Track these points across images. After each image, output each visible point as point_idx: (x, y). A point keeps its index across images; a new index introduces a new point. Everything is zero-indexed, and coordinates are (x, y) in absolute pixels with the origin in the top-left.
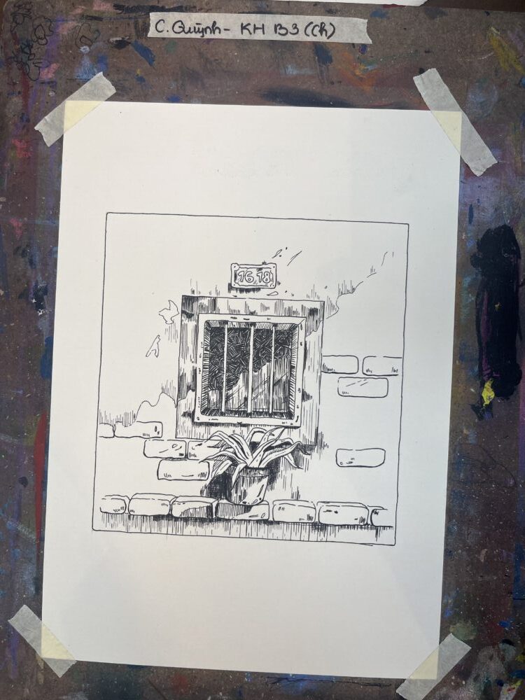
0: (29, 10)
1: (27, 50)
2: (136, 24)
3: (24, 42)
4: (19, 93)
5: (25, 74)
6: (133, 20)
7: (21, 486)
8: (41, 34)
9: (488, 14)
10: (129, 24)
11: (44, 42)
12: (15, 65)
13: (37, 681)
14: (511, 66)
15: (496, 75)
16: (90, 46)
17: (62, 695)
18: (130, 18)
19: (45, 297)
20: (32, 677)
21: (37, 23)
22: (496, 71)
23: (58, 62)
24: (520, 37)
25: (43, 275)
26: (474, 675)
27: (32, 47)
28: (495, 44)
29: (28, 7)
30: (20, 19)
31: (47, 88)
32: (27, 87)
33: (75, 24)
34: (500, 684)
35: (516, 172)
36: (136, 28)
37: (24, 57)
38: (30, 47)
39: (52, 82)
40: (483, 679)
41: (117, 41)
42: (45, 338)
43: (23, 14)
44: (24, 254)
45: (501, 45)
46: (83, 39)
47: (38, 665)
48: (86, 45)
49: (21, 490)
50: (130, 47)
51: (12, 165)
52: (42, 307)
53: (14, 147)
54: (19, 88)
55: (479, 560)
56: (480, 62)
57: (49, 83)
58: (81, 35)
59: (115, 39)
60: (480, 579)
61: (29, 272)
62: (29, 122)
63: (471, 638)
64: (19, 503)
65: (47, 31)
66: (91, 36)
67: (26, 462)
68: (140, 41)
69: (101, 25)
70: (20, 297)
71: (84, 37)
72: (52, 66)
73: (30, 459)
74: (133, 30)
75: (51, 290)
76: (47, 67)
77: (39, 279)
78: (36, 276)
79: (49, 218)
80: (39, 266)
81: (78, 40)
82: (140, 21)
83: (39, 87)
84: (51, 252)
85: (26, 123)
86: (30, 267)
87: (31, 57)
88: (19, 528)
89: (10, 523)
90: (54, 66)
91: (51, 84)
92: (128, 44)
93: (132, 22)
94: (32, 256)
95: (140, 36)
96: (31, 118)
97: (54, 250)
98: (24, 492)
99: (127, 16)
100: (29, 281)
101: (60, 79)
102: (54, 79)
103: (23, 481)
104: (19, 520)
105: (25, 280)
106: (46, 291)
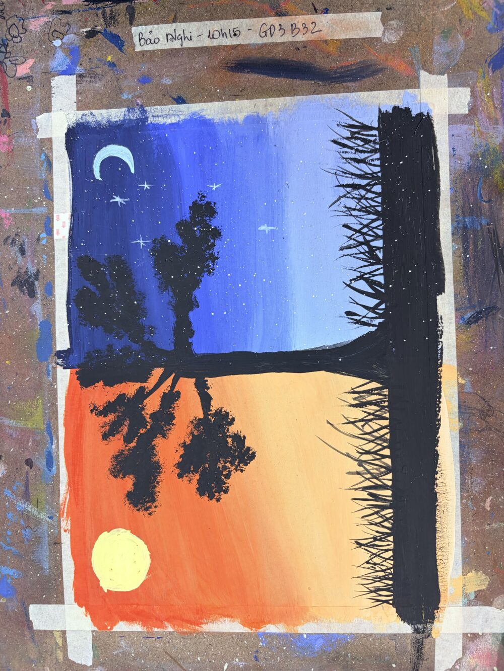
0: (2, 11)
1: (3, 49)
2: (104, 13)
3: (0, 41)
5: (3, 73)
6: (101, 10)
7: (27, 468)
8: (14, 32)
10: (97, 14)
13: (57, 659)
14: (475, 14)
15: (461, 24)
16: (62, 39)
18: (98, 9)
21: (10, 23)
22: (460, 20)
23: (33, 57)
25: (32, 261)
27: (7, 46)
29: (1, 8)
31: (24, 82)
32: (5, 84)
33: (46, 19)
36: (104, 17)
37: (1, 57)
39: (28, 77)
41: (86, 32)
44: (13, 243)
46: (55, 34)
48: (58, 38)
49: (27, 473)
50: (100, 36)
55: (484, 509)
56: (442, 12)
57: (25, 78)
58: (52, 29)
59: (85, 30)
60: (487, 527)
61: (20, 260)
62: (10, 117)
63: (484, 587)
64: (27, 485)
65: (20, 29)
66: (62, 29)
67: (30, 443)
68: (109, 29)
69: (70, 18)
70: (13, 285)
71: (55, 30)
72: (28, 61)
73: (34, 441)
74: (102, 20)
75: (41, 276)
76: (23, 63)
77: (29, 265)
78: (26, 262)
79: (34, 206)
80: (28, 253)
81: (50, 35)
82: (108, 10)
83: (17, 82)
84: (38, 239)
85: (7, 118)
86: (19, 255)
87: (8, 55)
88: (29, 509)
89: (19, 504)
90: (30, 62)
91: (29, 79)
92: (98, 32)
93: (100, 12)
94: (21, 244)
95: (107, 24)
96: (11, 113)
97: (42, 236)
98: (31, 473)
99: (94, 6)
100: (20, 268)
101: (36, 73)
102: (31, 74)
103: (29, 463)
104: (27, 501)
105: (16, 268)
106: (37, 276)
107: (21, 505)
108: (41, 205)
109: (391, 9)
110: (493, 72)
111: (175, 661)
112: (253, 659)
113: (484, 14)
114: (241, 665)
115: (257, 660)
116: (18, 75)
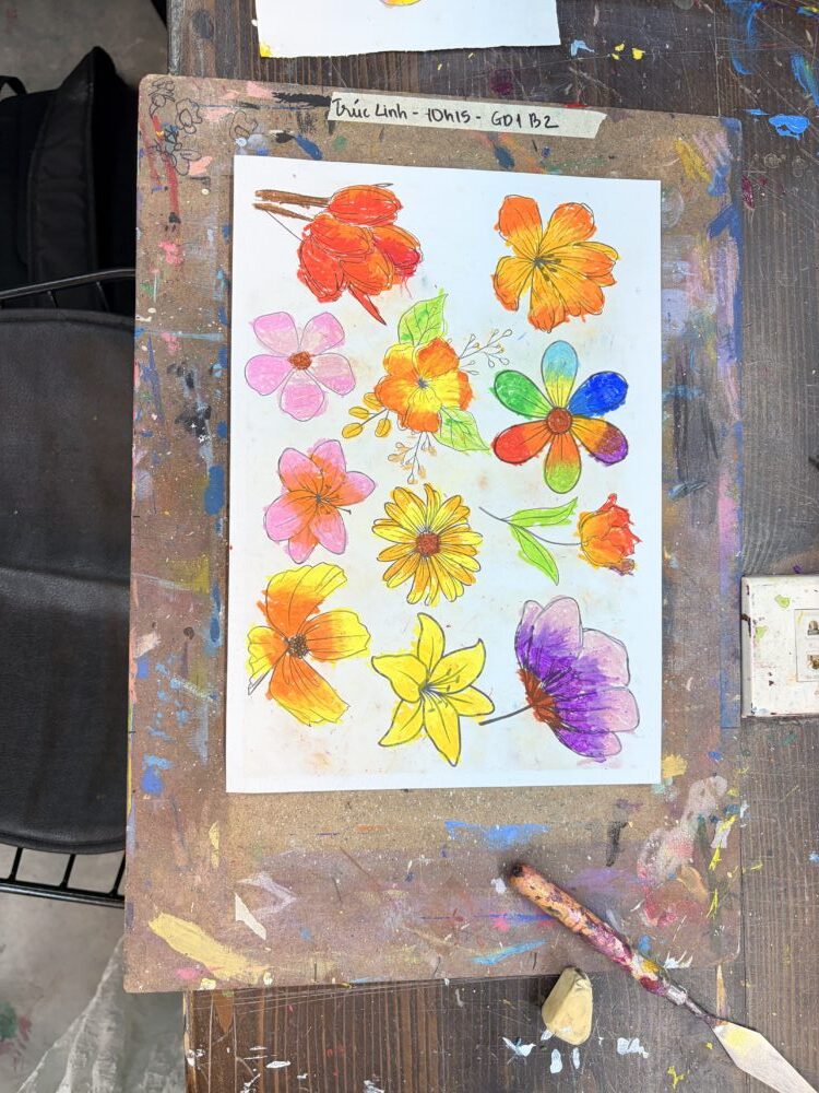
0: (171, 91)
1: (171, 138)
2: (299, 115)
3: (168, 128)
4: (166, 188)
5: (172, 168)
6: (295, 111)
7: (186, 638)
8: (186, 120)
9: (673, 117)
10: (290, 116)
11: (192, 130)
12: (158, 157)
13: (211, 865)
14: (697, 174)
15: (682, 182)
16: (247, 138)
17: (241, 878)
18: (292, 108)
19: (207, 421)
20: (204, 861)
21: (181, 107)
22: (682, 179)
23: (210, 155)
24: (706, 142)
25: (203, 397)
26: (686, 813)
27: (177, 135)
28: (680, 150)
29: (169, 87)
30: (160, 100)
31: (199, 183)
32: (174, 182)
33: (227, 111)
34: (714, 820)
35: (704, 285)
36: (299, 120)
37: (169, 147)
38: (176, 136)
39: (205, 178)
40: (695, 816)
41: (278, 134)
42: (208, 468)
43: (163, 96)
44: (179, 372)
45: (686, 151)
46: (239, 130)
47: (212, 846)
48: (241, 136)
49: (186, 644)
50: (294, 142)
51: (162, 272)
52: (203, 433)
53: (163, 252)
54: (165, 183)
55: (684, 689)
56: (665, 168)
57: (202, 179)
58: (235, 125)
59: (276, 132)
60: (687, 709)
61: (187, 393)
62: (180, 222)
63: (681, 772)
64: (185, 658)
65: (195, 117)
66: (248, 127)
67: (191, 610)
68: (304, 136)
69: (258, 115)
70: (177, 422)
71: (239, 126)
72: (203, 159)
73: (196, 606)
74: (295, 122)
75: (213, 413)
76: (198, 160)
77: (198, 400)
78: (195, 396)
79: (207, 331)
80: (197, 386)
81: (232, 130)
82: (303, 113)
83: (190, 183)
84: (211, 371)
85: (177, 224)
86: (186, 387)
87: (178, 147)
88: (186, 686)
89: (174, 680)
90: (206, 160)
91: (205, 180)
92: (291, 137)
93: (294, 113)
94: (189, 375)
95: (303, 130)
96: (181, 217)
97: (215, 367)
98: (190, 645)
99: (287, 105)
100: (187, 403)
101: (214, 175)
102: (207, 174)
103: (189, 632)
104: (184, 677)
105: (181, 402)
106: (208, 414)
107: (176, 682)
108: (217, 332)
109: (613, 157)
110: (711, 237)
111: (353, 860)
112: (440, 855)
113: (705, 175)
114: (427, 861)
115: (444, 856)
116: (192, 173)
